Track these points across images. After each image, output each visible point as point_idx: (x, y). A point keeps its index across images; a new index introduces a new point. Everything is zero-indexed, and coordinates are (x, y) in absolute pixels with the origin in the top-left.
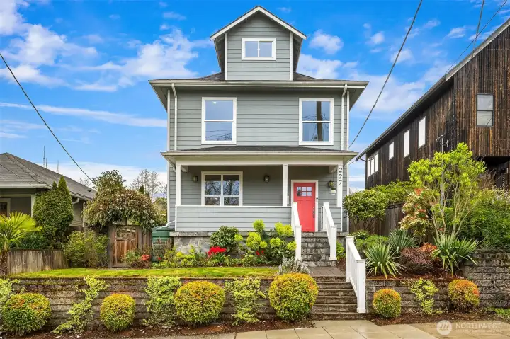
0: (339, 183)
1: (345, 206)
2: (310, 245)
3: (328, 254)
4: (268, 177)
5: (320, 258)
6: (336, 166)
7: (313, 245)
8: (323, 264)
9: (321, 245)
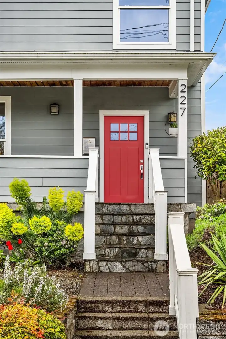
0: (180, 112)
1: (194, 155)
2: (119, 230)
3: (151, 247)
4: (56, 104)
5: (136, 254)
6: (176, 82)
7: (125, 229)
8: (139, 267)
9: (141, 229)
